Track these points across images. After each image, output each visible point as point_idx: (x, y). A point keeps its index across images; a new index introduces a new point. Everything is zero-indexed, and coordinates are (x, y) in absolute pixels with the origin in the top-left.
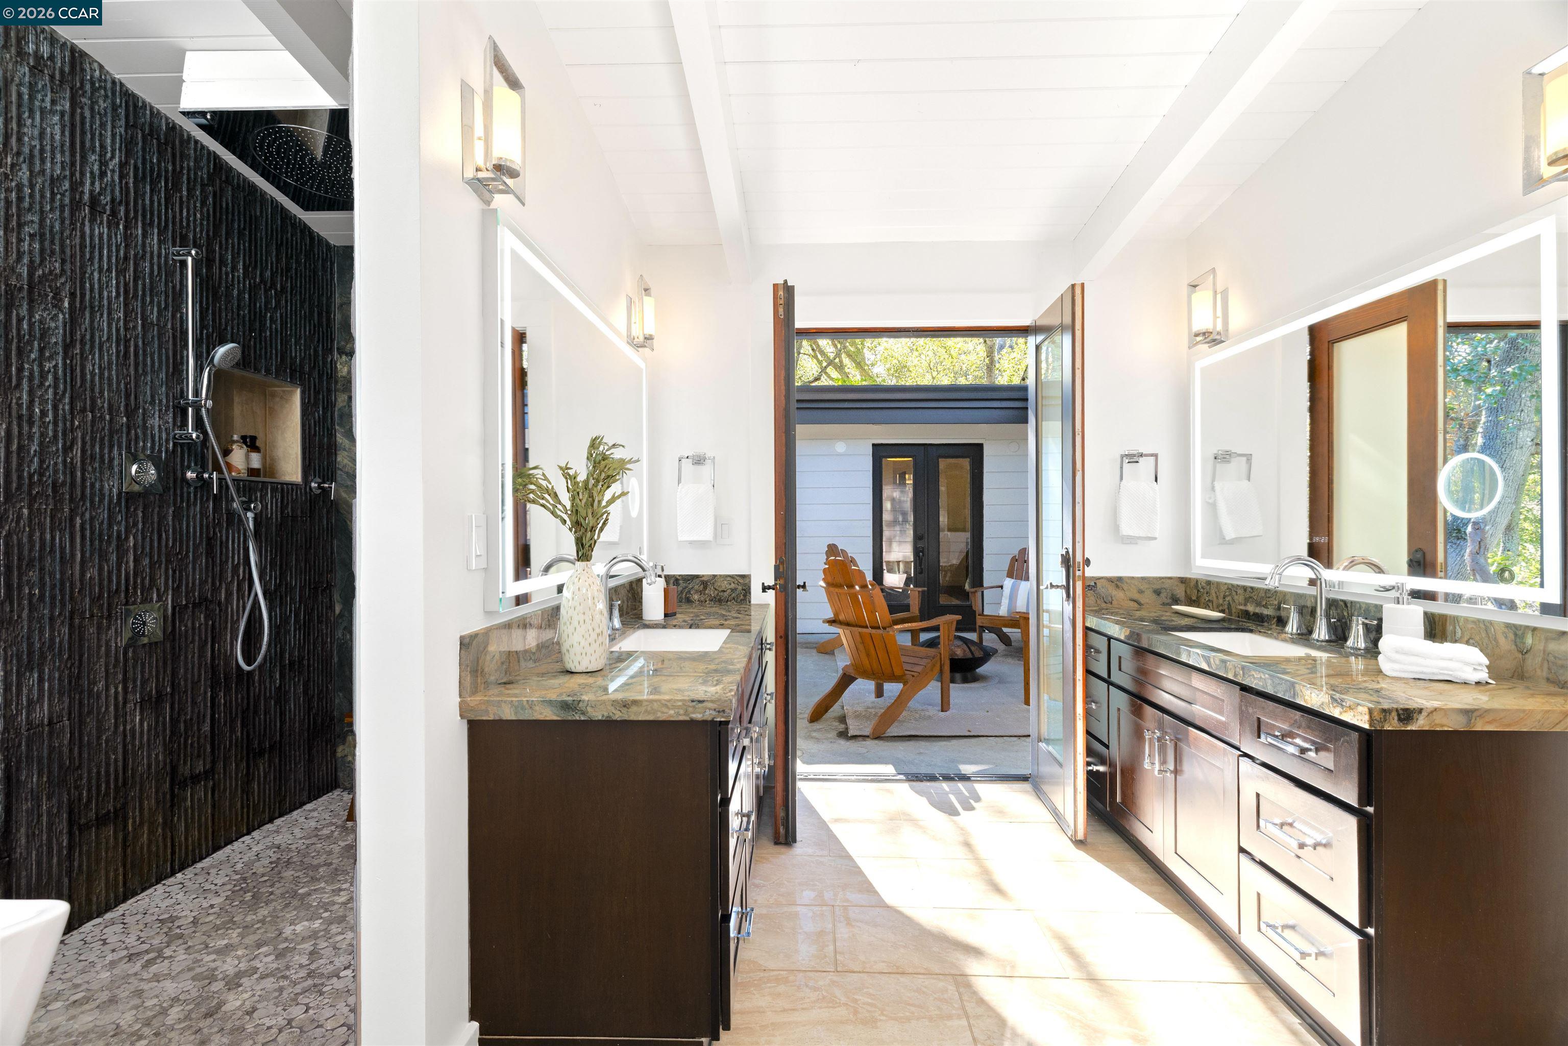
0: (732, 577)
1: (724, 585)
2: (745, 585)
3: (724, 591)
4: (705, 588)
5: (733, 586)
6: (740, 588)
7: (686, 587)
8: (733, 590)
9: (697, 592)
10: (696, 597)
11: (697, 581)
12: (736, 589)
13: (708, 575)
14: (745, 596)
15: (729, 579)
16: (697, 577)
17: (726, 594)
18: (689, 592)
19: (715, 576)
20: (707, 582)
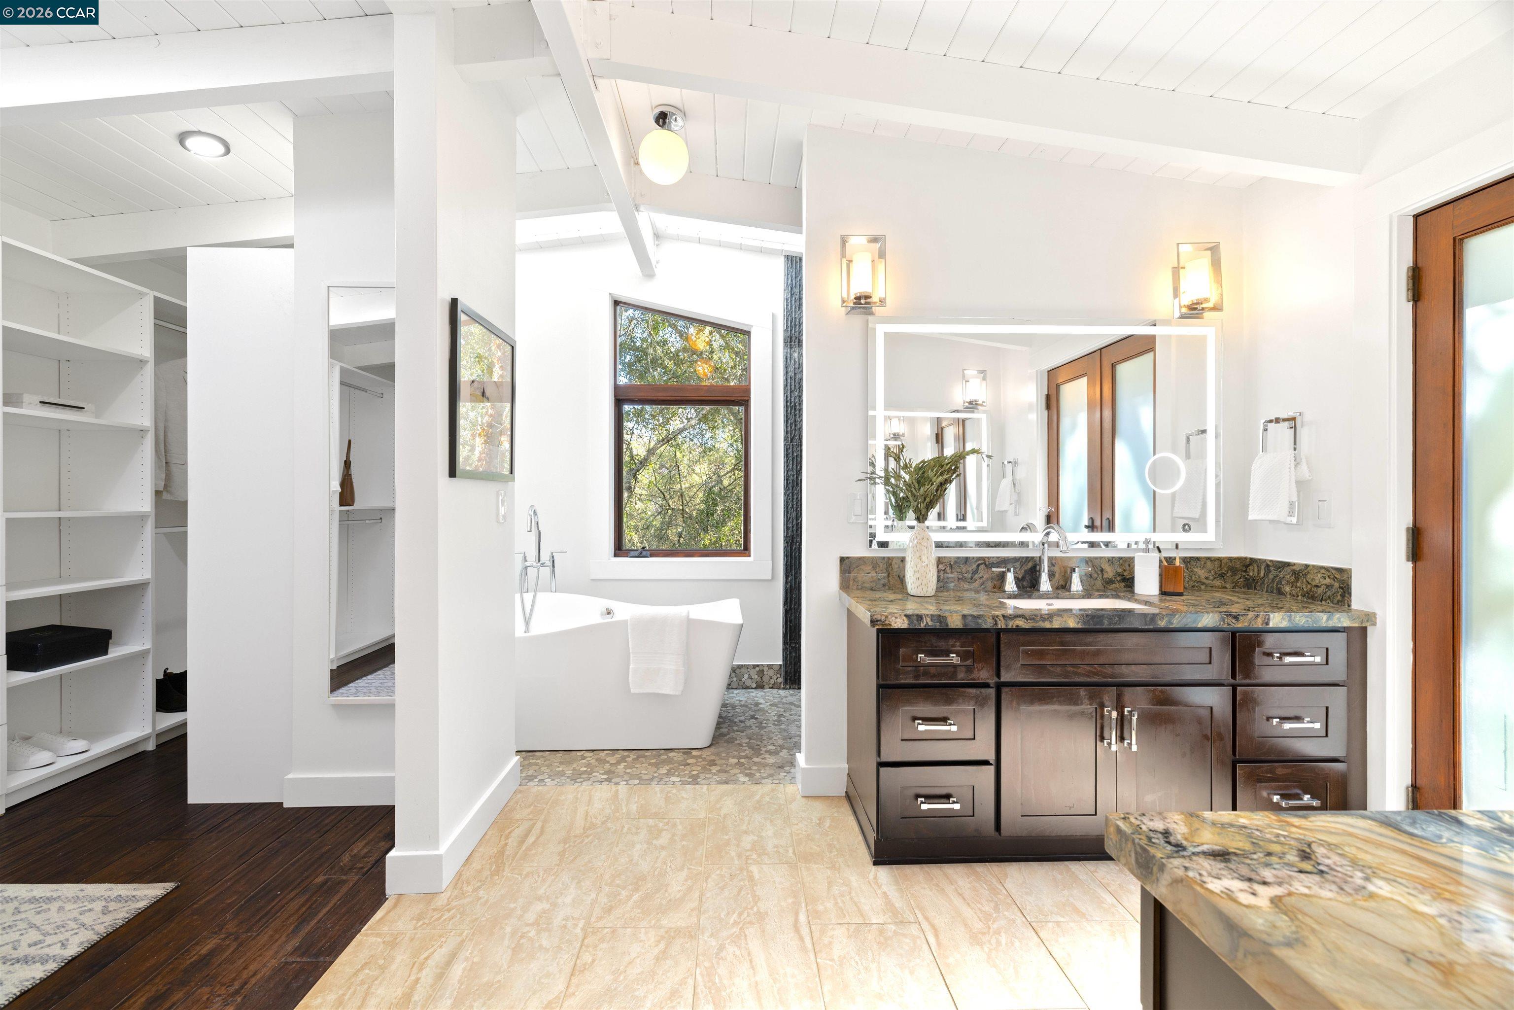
0: (1327, 569)
1: (1318, 579)
2: (1342, 582)
3: (1317, 586)
4: (1297, 580)
5: (1328, 581)
6: (1337, 585)
7: (1277, 576)
8: (1328, 587)
9: (1288, 582)
10: (1287, 589)
11: (1288, 569)
12: (1332, 586)
13: (1299, 564)
14: (1343, 596)
15: (1323, 571)
16: (1288, 564)
17: (1320, 591)
18: (1280, 582)
19: (1307, 566)
20: (1299, 572)
